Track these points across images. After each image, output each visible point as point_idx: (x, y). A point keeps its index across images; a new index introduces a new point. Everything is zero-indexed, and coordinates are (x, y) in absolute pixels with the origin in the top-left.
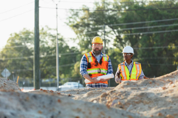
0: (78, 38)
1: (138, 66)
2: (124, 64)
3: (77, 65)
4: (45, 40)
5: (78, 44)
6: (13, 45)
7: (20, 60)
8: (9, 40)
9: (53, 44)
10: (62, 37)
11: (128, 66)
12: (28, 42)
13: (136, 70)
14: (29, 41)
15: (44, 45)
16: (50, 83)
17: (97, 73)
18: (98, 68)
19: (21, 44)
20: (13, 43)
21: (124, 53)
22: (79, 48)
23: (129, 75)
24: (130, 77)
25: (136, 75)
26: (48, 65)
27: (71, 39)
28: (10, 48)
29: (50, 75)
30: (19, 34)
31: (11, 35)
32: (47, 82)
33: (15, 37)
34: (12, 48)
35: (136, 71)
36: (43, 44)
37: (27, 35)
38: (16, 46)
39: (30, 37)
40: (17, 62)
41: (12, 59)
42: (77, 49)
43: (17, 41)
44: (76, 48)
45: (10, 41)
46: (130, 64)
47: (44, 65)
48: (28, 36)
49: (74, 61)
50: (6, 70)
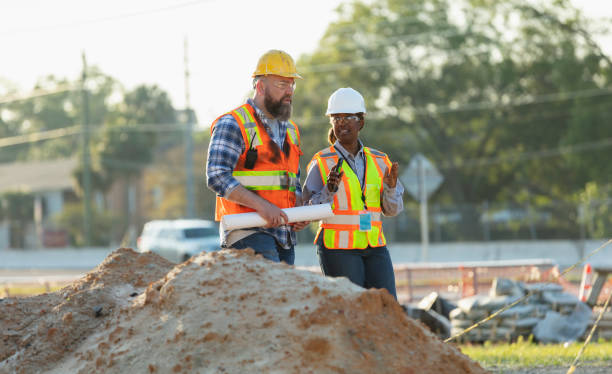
2: (333, 154)
4: (490, 34)
6: (346, 55)
8: (327, 35)
9: (527, 49)
10: (578, 12)
14: (421, 37)
15: (487, 54)
16: (514, 226)
17: (279, 188)
18: (282, 172)
21: (332, 115)
23: (361, 192)
25: (381, 192)
26: (505, 144)
28: (335, 72)
29: (517, 190)
30: (372, 7)
31: (340, 10)
32: (503, 222)
33: (356, 18)
34: (345, 70)
35: (380, 179)
36: (483, 48)
39: (423, 17)
45: (334, 39)
46: (357, 154)
47: (490, 147)
48: (414, 13)
50: (419, 163)
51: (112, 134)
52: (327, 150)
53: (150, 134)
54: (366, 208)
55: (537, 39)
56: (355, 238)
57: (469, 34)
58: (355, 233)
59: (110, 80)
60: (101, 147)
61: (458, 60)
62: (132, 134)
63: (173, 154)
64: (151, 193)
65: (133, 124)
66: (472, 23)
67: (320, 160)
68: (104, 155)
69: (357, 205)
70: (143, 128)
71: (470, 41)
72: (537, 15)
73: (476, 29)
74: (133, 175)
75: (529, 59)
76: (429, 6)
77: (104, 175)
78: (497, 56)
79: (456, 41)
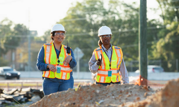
0: (160, 8)
1: (118, 51)
2: (101, 50)
3: (160, 43)
4: (115, 11)
5: (160, 16)
6: (74, 17)
7: (83, 37)
8: (69, 11)
9: (126, 16)
11: (106, 52)
12: (93, 14)
13: (116, 56)
14: (95, 12)
15: (114, 17)
19: (84, 16)
20: (75, 14)
22: (161, 21)
23: (109, 63)
24: (110, 66)
25: (117, 63)
27: (151, 9)
28: (70, 22)
30: (82, 3)
31: (72, 4)
33: (77, 7)
34: (73, 21)
35: (117, 58)
36: (113, 15)
37: (92, 4)
38: (78, 19)
39: (96, 6)
40: (80, 39)
41: (73, 35)
42: (159, 22)
43: (79, 12)
44: (157, 21)
45: (71, 12)
46: (109, 49)
48: (94, 5)
49: (155, 38)
50: (77, 50)
51: (7, 38)
52: (99, 48)
53: (19, 38)
54: (110, 69)
55: (128, 13)
56: (106, 79)
57: (109, 11)
58: (106, 78)
59: (11, 22)
60: (4, 41)
61: (106, 19)
62: (13, 38)
63: (25, 44)
64: (19, 55)
65: (14, 35)
66: (110, 8)
67: (95, 52)
68: (5, 44)
69: (108, 68)
70: (17, 36)
71: (110, 13)
72: (128, 6)
73: (111, 10)
74: (14, 50)
75: (127, 19)
76: (98, 3)
77: (5, 49)
78: (117, 18)
79: (105, 13)
